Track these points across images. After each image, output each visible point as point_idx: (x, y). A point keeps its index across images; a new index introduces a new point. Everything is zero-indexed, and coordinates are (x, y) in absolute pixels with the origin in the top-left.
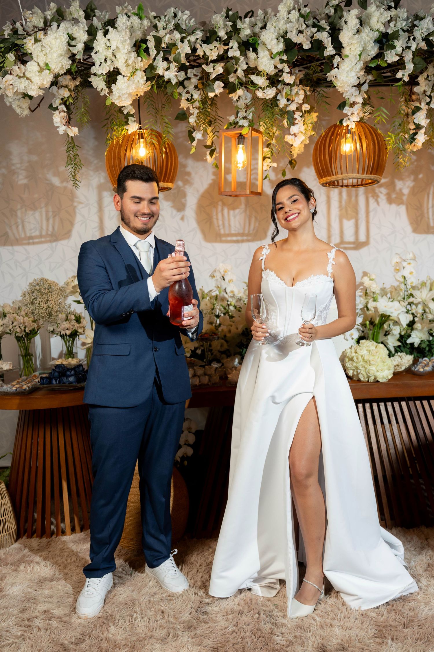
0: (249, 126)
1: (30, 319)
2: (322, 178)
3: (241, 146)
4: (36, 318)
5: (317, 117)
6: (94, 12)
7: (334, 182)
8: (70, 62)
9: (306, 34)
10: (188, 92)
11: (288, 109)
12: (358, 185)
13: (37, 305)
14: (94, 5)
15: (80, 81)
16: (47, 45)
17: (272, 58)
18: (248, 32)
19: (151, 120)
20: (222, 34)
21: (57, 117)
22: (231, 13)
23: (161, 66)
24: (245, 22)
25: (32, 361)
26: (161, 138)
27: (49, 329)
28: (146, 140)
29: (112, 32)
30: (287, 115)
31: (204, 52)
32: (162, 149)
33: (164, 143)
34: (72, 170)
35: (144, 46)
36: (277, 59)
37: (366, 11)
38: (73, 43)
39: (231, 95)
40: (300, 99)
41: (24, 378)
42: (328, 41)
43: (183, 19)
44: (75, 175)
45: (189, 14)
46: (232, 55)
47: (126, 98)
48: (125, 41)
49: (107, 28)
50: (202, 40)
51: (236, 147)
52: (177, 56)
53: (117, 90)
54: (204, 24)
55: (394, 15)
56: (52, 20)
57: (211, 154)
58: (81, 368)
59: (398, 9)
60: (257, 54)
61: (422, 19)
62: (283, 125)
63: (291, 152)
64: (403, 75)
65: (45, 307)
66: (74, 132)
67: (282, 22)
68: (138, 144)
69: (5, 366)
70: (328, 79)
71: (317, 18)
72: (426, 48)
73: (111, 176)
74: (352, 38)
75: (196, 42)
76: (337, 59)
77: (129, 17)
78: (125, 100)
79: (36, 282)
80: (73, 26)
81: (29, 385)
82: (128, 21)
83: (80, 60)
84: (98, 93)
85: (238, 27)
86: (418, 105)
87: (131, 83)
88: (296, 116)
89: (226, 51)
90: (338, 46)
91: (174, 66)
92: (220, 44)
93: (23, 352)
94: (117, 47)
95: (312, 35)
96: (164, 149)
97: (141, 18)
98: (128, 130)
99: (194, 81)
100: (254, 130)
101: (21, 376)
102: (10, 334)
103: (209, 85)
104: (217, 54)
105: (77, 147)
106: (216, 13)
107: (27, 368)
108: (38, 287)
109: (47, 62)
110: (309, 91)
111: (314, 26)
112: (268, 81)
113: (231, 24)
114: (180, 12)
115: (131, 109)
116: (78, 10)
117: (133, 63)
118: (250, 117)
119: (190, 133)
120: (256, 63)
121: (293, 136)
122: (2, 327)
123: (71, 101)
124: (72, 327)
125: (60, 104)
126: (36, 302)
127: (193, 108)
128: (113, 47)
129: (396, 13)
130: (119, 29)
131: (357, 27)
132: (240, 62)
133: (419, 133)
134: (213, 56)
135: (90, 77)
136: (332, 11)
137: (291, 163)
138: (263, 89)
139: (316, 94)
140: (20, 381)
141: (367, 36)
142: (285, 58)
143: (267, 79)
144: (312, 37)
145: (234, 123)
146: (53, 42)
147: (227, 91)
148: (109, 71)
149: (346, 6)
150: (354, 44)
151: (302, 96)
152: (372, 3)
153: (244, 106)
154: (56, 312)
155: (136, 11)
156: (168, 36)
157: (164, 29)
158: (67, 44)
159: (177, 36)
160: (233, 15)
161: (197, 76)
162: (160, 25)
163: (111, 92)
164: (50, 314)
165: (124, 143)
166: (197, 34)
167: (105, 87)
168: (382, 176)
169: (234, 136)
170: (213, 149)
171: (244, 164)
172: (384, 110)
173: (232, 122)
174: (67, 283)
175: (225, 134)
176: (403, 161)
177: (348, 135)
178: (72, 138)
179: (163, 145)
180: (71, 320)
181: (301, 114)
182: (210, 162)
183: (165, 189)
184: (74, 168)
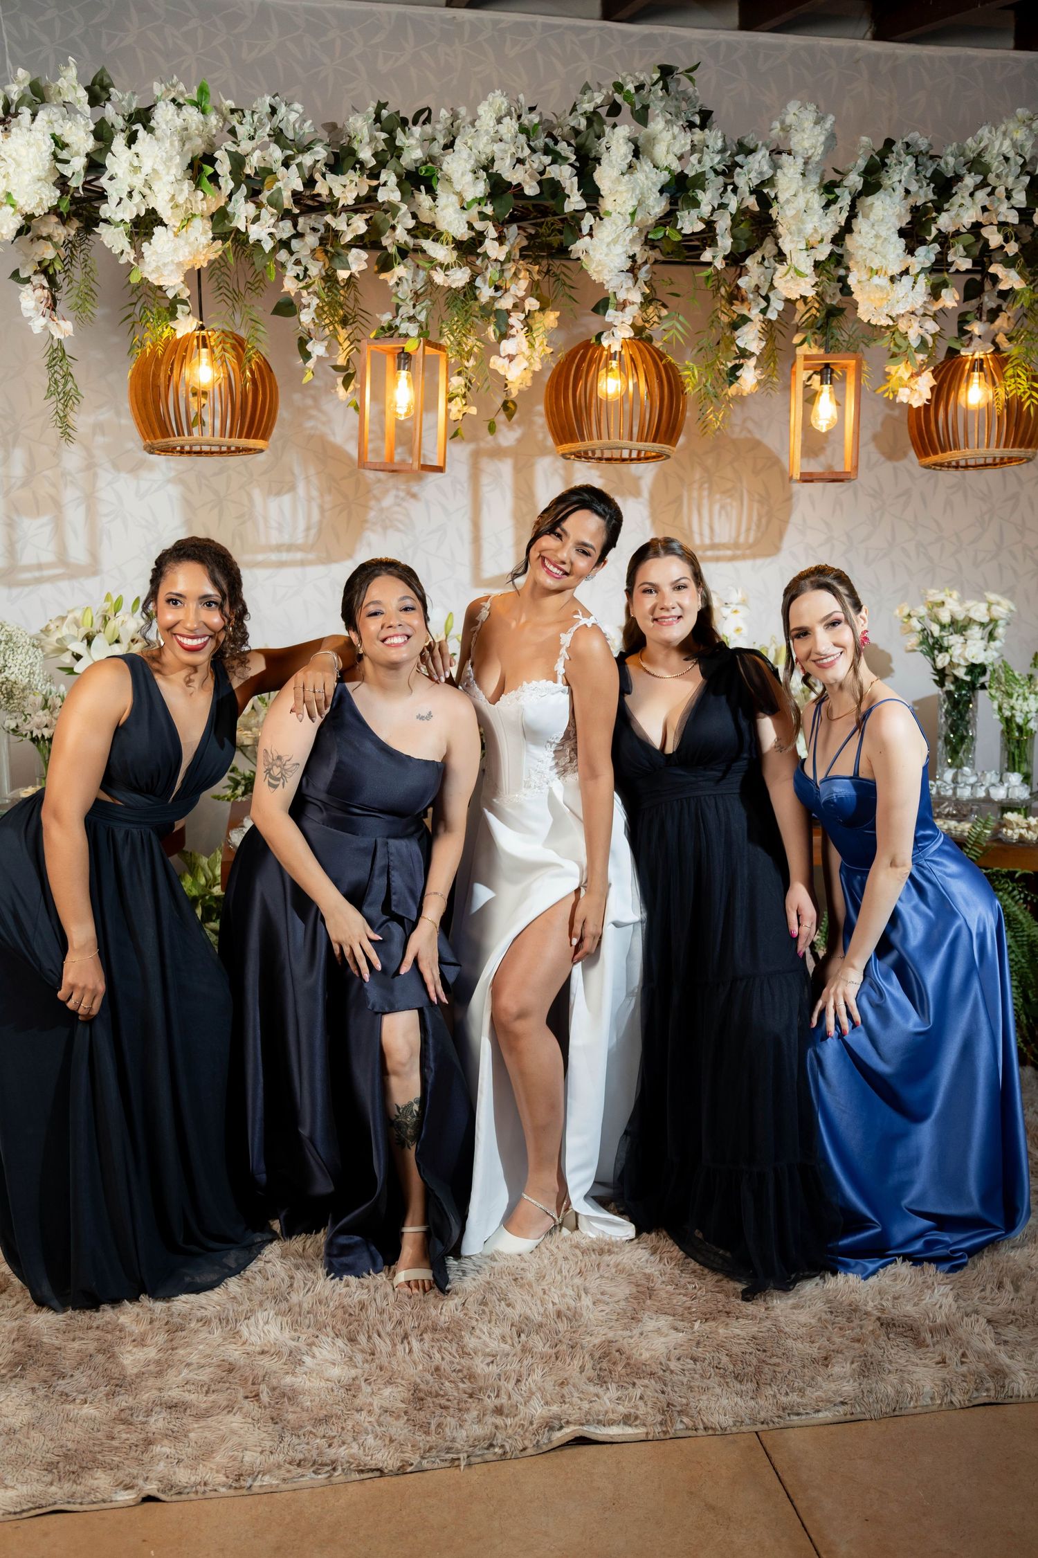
0: (419, 336)
2: (561, 444)
3: (403, 373)
5: (558, 319)
6: (108, 92)
7: (586, 453)
8: (58, 193)
9: (531, 166)
10: (298, 262)
11: (498, 305)
12: (632, 460)
14: (109, 78)
15: (78, 229)
16: (10, 156)
17: (463, 208)
18: (418, 154)
19: (223, 313)
20: (366, 154)
21: (29, 299)
22: (385, 113)
23: (242, 211)
24: (412, 135)
26: (244, 350)
27: (6, 725)
28: (213, 352)
29: (144, 140)
30: (496, 317)
31: (330, 190)
32: (244, 372)
33: (249, 361)
34: (60, 406)
35: (209, 170)
36: (475, 209)
37: (647, 130)
38: (63, 155)
39: (383, 276)
40: (519, 288)
42: (572, 183)
43: (288, 119)
44: (65, 416)
45: (301, 111)
46: (386, 199)
47: (172, 271)
48: (171, 159)
49: (134, 127)
50: (326, 165)
51: (395, 373)
52: (276, 195)
53: (153, 254)
54: (332, 128)
55: (699, 141)
56: (20, 103)
57: (346, 383)
59: (706, 130)
60: (434, 201)
61: (751, 152)
62: (487, 338)
63: (506, 386)
64: (714, 257)
66: (64, 329)
67: (485, 139)
68: (197, 358)
70: (574, 256)
71: (554, 133)
72: (757, 209)
73: (139, 420)
74: (618, 181)
75: (313, 167)
76: (588, 220)
77: (179, 106)
78: (169, 275)
80: (63, 119)
82: (178, 115)
83: (78, 188)
84: (115, 258)
85: (398, 143)
86: (745, 312)
87: (182, 242)
88: (512, 321)
89: (375, 189)
90: (592, 194)
91: (268, 215)
92: (362, 174)
94: (154, 170)
95: (541, 168)
96: (248, 373)
97: (203, 112)
98: (175, 330)
99: (312, 240)
100: (429, 343)
103: (339, 255)
104: (355, 195)
105: (69, 359)
106: (355, 110)
109: (9, 191)
110: (539, 272)
111: (547, 151)
112: (455, 254)
113: (384, 135)
114: (283, 105)
115: (182, 289)
116: (74, 87)
117: (186, 203)
118: (422, 317)
119: (302, 343)
120: (433, 215)
121: (506, 361)
123: (58, 267)
125: (36, 273)
127: (309, 294)
128: (146, 169)
129: (702, 137)
130: (157, 132)
131: (628, 161)
132: (400, 214)
133: (745, 367)
134: (348, 198)
135: (97, 226)
136: (583, 122)
137: (505, 406)
138: (446, 268)
139: (552, 280)
141: (647, 178)
142: (489, 210)
143: (454, 249)
144: (542, 173)
145: (391, 328)
146: (23, 151)
147: (376, 268)
148: (138, 216)
149: (609, 115)
150: (621, 193)
151: (523, 284)
152: (658, 115)
153: (410, 296)
154: (23, 690)
155: (194, 96)
156: (257, 153)
157: (252, 138)
158: (52, 157)
159: (277, 154)
160: (390, 116)
161: (314, 230)
162: (242, 131)
163: (140, 256)
165: (166, 357)
166: (318, 152)
167: (128, 248)
168: (674, 445)
169: (390, 353)
170: (349, 374)
171: (409, 408)
172: (681, 318)
173: (385, 325)
174: (46, 631)
175: (372, 348)
176: (715, 418)
177: (614, 364)
178: (59, 341)
179: (248, 365)
180: (55, 708)
181: (522, 316)
182: (344, 399)
183: (250, 450)
184: (62, 401)
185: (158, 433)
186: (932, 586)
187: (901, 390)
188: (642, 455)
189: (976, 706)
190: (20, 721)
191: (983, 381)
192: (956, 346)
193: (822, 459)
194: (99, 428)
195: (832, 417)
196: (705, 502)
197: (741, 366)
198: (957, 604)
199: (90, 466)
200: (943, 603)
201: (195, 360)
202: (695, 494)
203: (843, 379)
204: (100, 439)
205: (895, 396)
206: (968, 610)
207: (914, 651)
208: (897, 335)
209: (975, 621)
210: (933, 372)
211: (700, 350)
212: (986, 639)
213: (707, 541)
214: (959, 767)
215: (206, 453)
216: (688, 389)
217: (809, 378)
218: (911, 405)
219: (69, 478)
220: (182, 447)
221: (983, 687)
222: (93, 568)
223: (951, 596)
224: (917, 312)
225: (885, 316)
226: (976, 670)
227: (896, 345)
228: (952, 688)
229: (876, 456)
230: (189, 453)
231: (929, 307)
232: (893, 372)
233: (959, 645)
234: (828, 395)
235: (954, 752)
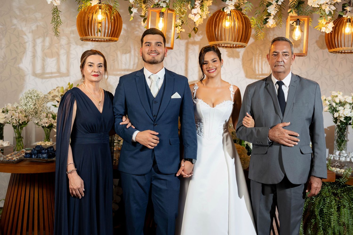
0: (166, 7)
1: (23, 115)
2: (210, 42)
3: (161, 18)
4: (27, 115)
5: (212, 3)
7: (219, 44)
12: (233, 47)
13: (29, 106)
25: (22, 141)
26: (112, 10)
27: (35, 122)
28: (102, 11)
30: (191, 2)
32: (111, 17)
33: (113, 13)
34: (55, 25)
41: (16, 152)
44: (57, 29)
51: (159, 18)
57: (144, 21)
58: (52, 149)
62: (188, 8)
63: (195, 23)
65: (34, 108)
66: (57, 3)
69: (5, 144)
73: (79, 31)
79: (29, 92)
81: (18, 157)
86: (271, 1)
88: (196, 3)
93: (17, 135)
98: (91, 4)
100: (169, 9)
101: (14, 151)
102: (10, 123)
105: (59, 11)
107: (19, 146)
108: (30, 95)
118: (167, 2)
119: (130, 8)
121: (194, 15)
122: (5, 119)
124: (49, 122)
126: (27, 105)
137: (194, 29)
140: (12, 154)
145: (157, 4)
154: (41, 111)
164: (36, 113)
165: (88, 12)
168: (247, 43)
169: (157, 12)
170: (145, 18)
171: (162, 29)
172: (251, 4)
173: (156, 3)
174: (50, 93)
175: (152, 10)
176: (261, 35)
177: (228, 17)
178: (56, 6)
179: (113, 15)
180: (50, 117)
181: (199, 2)
182: (144, 26)
183: (113, 41)
184: (56, 24)
185: (84, 35)
186: (334, 91)
187: (322, 28)
188: (237, 46)
189: (348, 130)
190: (39, 121)
191: (350, 26)
192: (342, 14)
193: (299, 48)
194: (72, 32)
195: (299, 36)
196: (260, 60)
197: (269, 18)
198: (342, 96)
199: (69, 43)
200: (337, 96)
201: (97, 13)
202: (257, 58)
203: (304, 23)
204: (72, 35)
205: (321, 30)
206: (346, 99)
207: (327, 111)
208: (321, 10)
209: (348, 102)
210: (334, 22)
211: (256, 14)
212: (351, 108)
213: (260, 73)
214: (341, 150)
215: (100, 41)
216: (252, 26)
217: (293, 23)
218: (326, 33)
219: (62, 47)
220: (92, 39)
221: (350, 124)
222: (68, 74)
223: (340, 94)
224: (328, 3)
225: (316, 4)
226: (348, 118)
227: (321, 13)
228: (339, 124)
229: (317, 48)
230: (94, 41)
231: (332, 2)
232: (320, 22)
233: (342, 110)
234: (298, 29)
235: (340, 145)
